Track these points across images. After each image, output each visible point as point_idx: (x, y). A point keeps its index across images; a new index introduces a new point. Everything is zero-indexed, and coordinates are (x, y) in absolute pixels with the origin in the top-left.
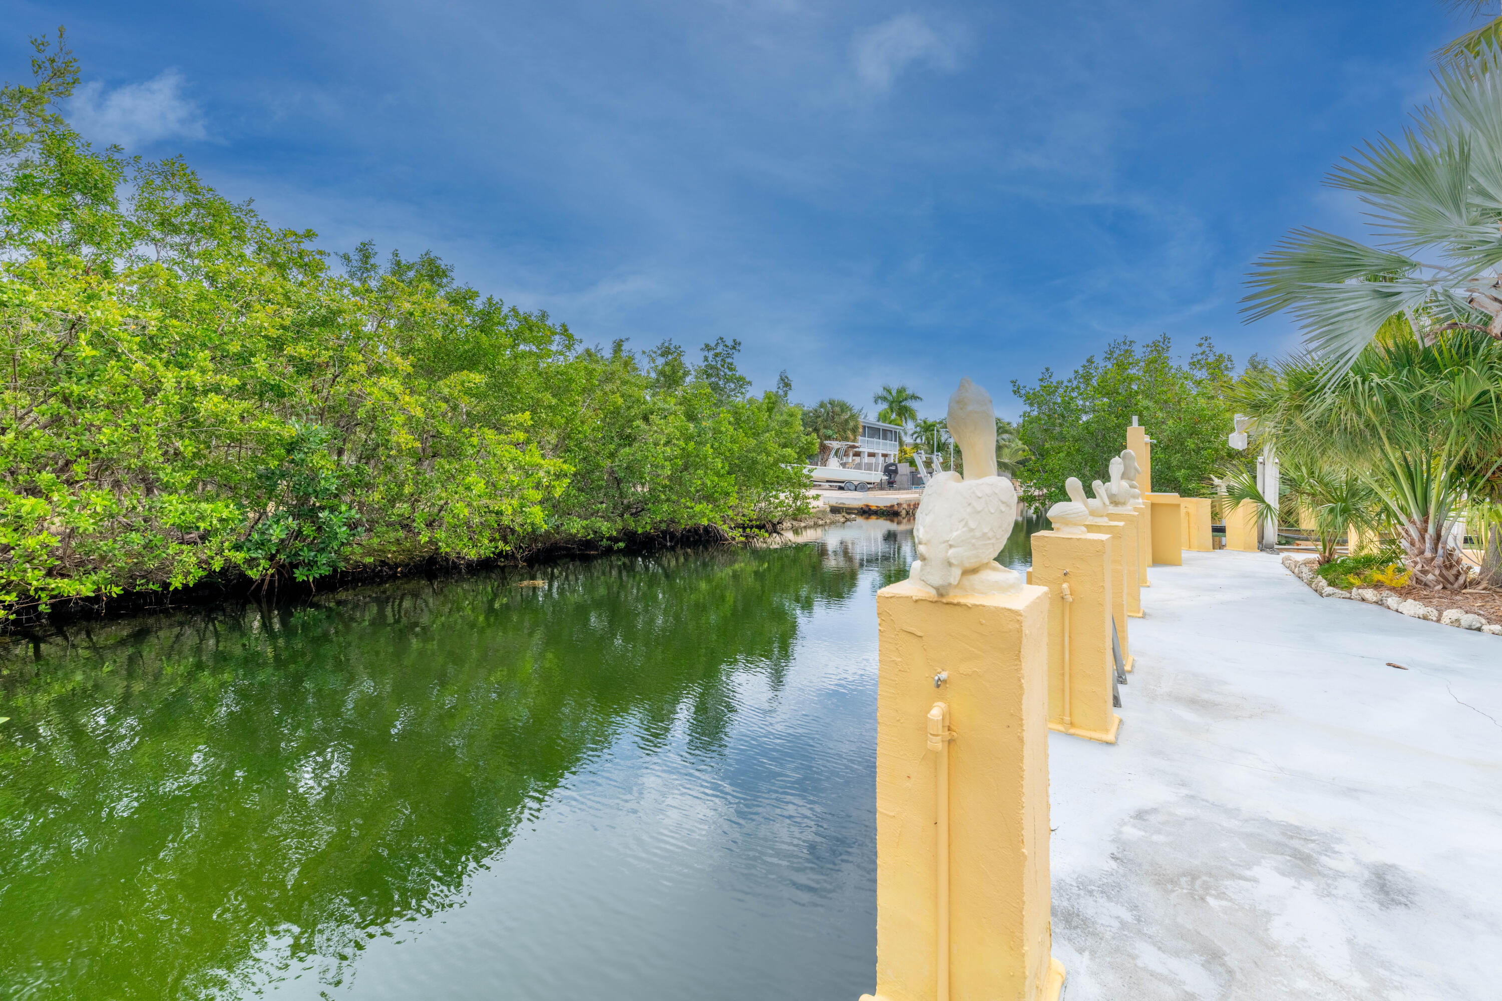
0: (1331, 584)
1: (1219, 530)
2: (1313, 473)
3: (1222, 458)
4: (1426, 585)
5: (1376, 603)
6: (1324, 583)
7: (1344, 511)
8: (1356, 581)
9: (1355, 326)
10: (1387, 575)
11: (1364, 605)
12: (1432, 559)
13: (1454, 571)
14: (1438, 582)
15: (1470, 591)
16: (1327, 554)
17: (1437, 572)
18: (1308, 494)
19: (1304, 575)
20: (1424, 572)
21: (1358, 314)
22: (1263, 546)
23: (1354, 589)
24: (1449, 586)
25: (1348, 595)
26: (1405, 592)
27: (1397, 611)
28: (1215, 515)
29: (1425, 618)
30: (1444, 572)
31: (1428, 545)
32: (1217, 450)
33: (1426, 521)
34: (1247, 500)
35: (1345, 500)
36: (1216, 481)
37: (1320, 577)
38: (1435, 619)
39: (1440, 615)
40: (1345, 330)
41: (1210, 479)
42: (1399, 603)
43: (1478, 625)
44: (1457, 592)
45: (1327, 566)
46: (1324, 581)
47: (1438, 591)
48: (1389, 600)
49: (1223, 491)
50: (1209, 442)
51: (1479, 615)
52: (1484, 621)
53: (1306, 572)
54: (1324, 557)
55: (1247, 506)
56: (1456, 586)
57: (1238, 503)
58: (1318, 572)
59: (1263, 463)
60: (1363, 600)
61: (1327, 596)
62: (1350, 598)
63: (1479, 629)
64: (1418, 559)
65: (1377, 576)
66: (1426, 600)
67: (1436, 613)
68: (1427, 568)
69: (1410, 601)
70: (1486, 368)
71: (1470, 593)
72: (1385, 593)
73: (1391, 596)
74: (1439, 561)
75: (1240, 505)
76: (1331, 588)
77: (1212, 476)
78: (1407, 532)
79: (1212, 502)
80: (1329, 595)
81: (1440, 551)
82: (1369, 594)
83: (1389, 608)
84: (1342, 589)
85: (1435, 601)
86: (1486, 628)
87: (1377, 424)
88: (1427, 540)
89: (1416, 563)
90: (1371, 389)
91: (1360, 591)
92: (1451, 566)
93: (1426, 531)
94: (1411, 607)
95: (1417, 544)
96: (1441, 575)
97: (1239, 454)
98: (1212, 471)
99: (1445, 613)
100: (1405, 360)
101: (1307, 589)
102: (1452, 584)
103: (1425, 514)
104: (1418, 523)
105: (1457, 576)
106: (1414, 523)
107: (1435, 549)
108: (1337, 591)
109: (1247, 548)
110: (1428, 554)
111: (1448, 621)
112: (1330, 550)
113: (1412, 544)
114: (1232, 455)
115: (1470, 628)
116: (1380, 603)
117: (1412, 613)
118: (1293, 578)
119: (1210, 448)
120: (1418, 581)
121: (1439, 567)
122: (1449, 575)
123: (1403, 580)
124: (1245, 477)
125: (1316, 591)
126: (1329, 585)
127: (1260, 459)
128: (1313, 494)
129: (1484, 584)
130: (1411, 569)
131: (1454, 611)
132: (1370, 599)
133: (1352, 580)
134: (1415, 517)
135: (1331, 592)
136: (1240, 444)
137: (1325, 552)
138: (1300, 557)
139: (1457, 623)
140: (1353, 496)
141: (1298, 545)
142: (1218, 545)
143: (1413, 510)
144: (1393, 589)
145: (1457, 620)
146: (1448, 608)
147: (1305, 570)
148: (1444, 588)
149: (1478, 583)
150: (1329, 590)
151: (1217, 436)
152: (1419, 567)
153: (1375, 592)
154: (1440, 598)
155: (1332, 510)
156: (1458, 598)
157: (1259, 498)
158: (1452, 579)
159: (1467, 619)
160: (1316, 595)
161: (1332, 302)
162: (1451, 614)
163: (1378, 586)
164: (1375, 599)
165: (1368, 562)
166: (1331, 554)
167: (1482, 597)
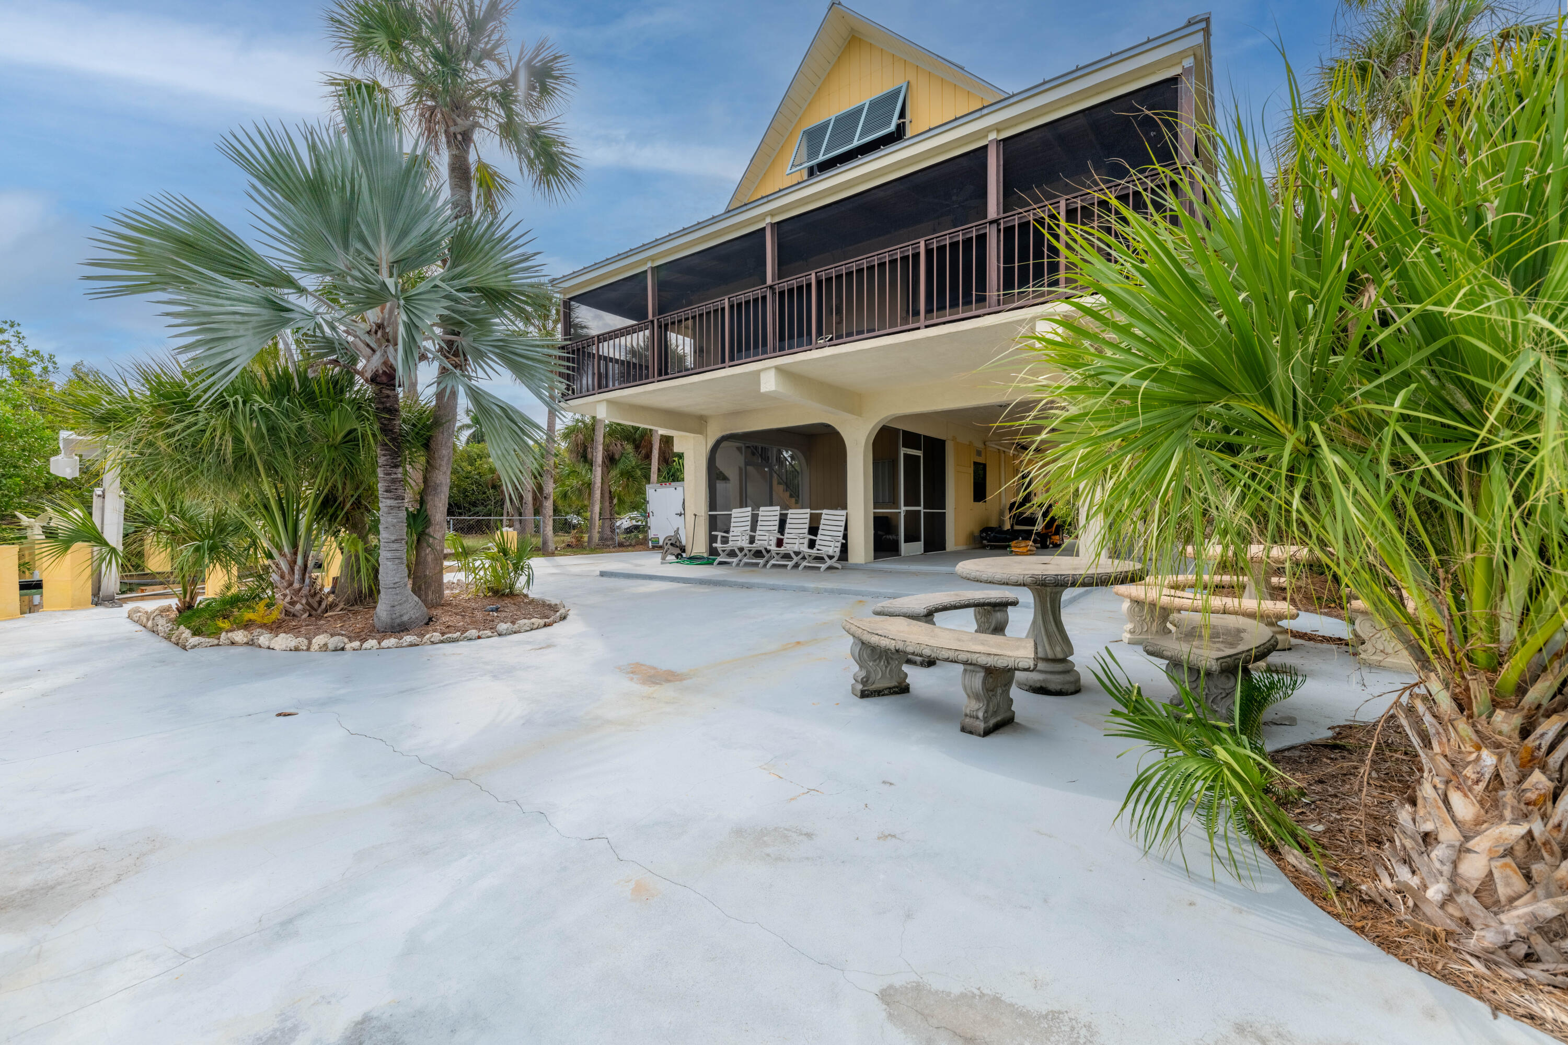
0: (196, 632)
1: (30, 586)
2: (174, 507)
3: (36, 489)
4: (294, 615)
5: (247, 643)
6: (187, 633)
7: (212, 549)
8: (226, 625)
9: (241, 332)
10: (257, 613)
11: (233, 650)
12: (300, 589)
13: (317, 598)
14: (304, 611)
15: (331, 614)
16: (188, 599)
17: (304, 601)
18: (167, 532)
19: (160, 628)
20: (292, 603)
21: (246, 318)
22: (99, 598)
23: (224, 634)
24: (314, 613)
25: (216, 642)
26: (276, 627)
27: (269, 648)
28: (24, 566)
29: (297, 649)
30: (310, 600)
31: (297, 576)
32: (27, 480)
33: (295, 553)
34: (78, 545)
35: (211, 537)
36: (25, 520)
37: (182, 628)
38: (305, 648)
39: (310, 643)
40: (230, 333)
41: (15, 516)
42: (270, 640)
43: (342, 645)
44: (320, 617)
45: (189, 613)
46: (188, 631)
47: (305, 620)
48: (261, 638)
49: (36, 533)
50: (15, 467)
51: (342, 635)
52: (346, 640)
53: (163, 625)
54: (184, 602)
55: (81, 550)
56: (319, 611)
57: (67, 548)
58: (177, 622)
59: (103, 496)
60: (233, 643)
61: (192, 648)
62: (218, 645)
63: (343, 649)
64: (288, 591)
65: (249, 615)
66: (295, 631)
67: (306, 642)
68: (295, 599)
69: (282, 635)
70: (355, 407)
71: (331, 616)
72: (256, 632)
73: (262, 634)
74: (305, 591)
75: (69, 551)
76: (197, 638)
77: (17, 513)
78: (277, 565)
79: (20, 549)
80: (194, 647)
81: (307, 581)
82: (240, 636)
83: (260, 647)
84: (209, 636)
85: (303, 630)
86: (348, 646)
87: (255, 452)
88: (296, 572)
89: (285, 596)
90: (252, 412)
91: (230, 634)
92: (315, 594)
93: (295, 562)
94: (284, 641)
95: (287, 577)
96: (308, 604)
97: (64, 484)
98: (20, 507)
99: (314, 641)
100: (285, 389)
101: (165, 644)
102: (316, 610)
103: (295, 546)
104: (289, 555)
105: (320, 603)
106: (284, 555)
107: (303, 580)
108: (202, 639)
109: (76, 605)
110: (296, 585)
111: (317, 647)
112: (192, 593)
113: (282, 577)
114: (53, 486)
115: (336, 650)
116: (251, 643)
117: (284, 647)
118: (144, 634)
119: (18, 476)
120: (287, 613)
121: (306, 596)
122: (314, 601)
123: (275, 614)
124: (77, 513)
125: (177, 644)
126: (194, 634)
127: (98, 491)
128: (173, 532)
129: (341, 605)
130: (281, 602)
131: (321, 636)
132: (240, 641)
133: (221, 624)
134: (286, 550)
135: (196, 643)
136: (68, 471)
137: (185, 597)
138: (151, 606)
139: (324, 648)
140: (221, 531)
141: (143, 591)
142: (29, 608)
143: (284, 543)
144: (263, 626)
145: (326, 645)
146: (316, 635)
147: (161, 621)
148: (310, 615)
149: (336, 605)
150: (195, 640)
151: (28, 460)
152: (288, 599)
153: (246, 633)
154: (307, 625)
155: (197, 549)
156: (322, 622)
157: (98, 539)
158: (315, 605)
159: (334, 641)
160: (177, 651)
161: (218, 297)
162: (320, 640)
163: (247, 626)
164: (245, 640)
165: (235, 601)
166: (192, 598)
167: (340, 617)
